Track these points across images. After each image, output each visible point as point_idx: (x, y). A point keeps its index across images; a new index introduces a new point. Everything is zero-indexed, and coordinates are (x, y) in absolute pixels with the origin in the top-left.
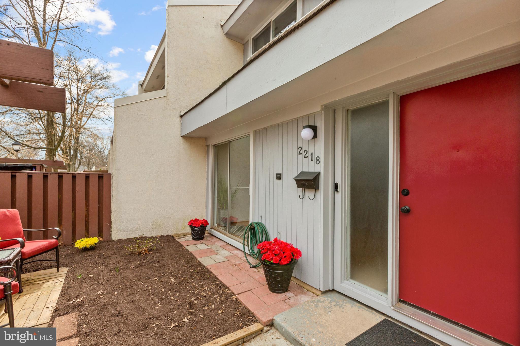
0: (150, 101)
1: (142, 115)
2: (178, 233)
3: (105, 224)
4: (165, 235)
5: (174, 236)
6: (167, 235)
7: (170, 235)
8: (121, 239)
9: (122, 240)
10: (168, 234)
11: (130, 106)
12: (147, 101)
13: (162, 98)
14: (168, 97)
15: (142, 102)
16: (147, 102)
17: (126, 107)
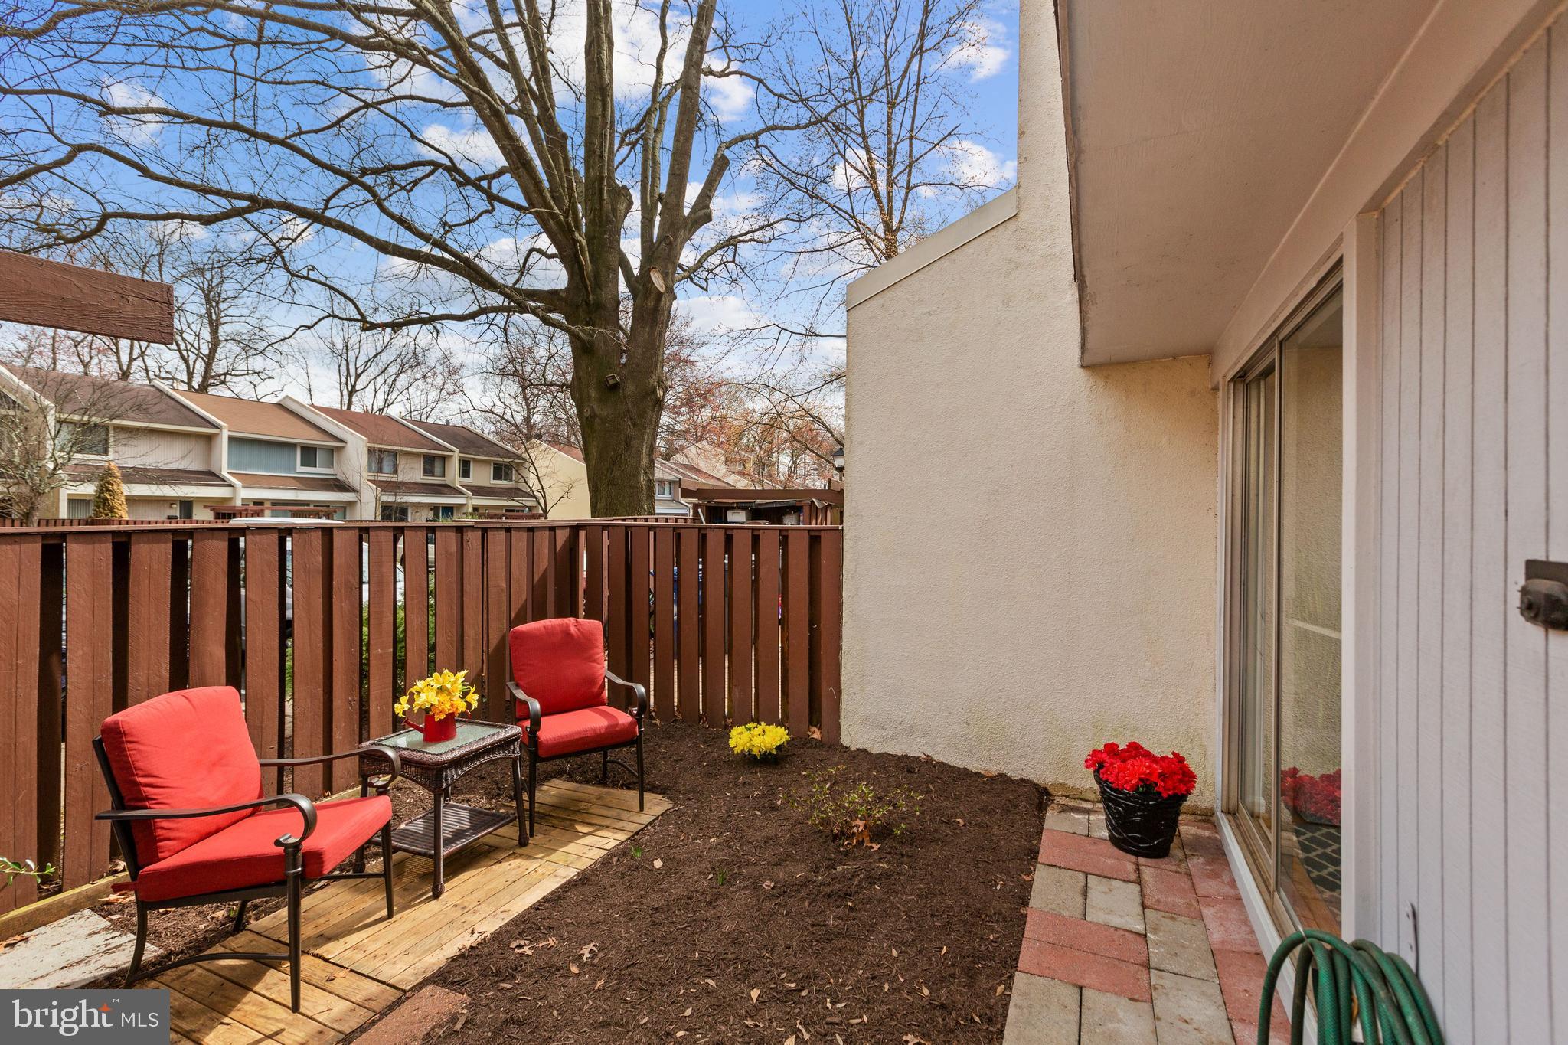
0: (953, 256)
1: (929, 314)
2: (1070, 782)
3: (825, 689)
4: (1015, 776)
5: (1051, 790)
6: (1022, 780)
7: (1035, 781)
8: (865, 750)
9: (870, 754)
10: (1025, 775)
11: (889, 294)
12: (943, 260)
13: (1000, 228)
14: (1023, 216)
15: (929, 268)
16: (946, 263)
17: (879, 300)
